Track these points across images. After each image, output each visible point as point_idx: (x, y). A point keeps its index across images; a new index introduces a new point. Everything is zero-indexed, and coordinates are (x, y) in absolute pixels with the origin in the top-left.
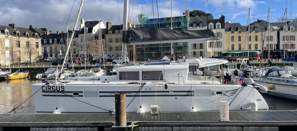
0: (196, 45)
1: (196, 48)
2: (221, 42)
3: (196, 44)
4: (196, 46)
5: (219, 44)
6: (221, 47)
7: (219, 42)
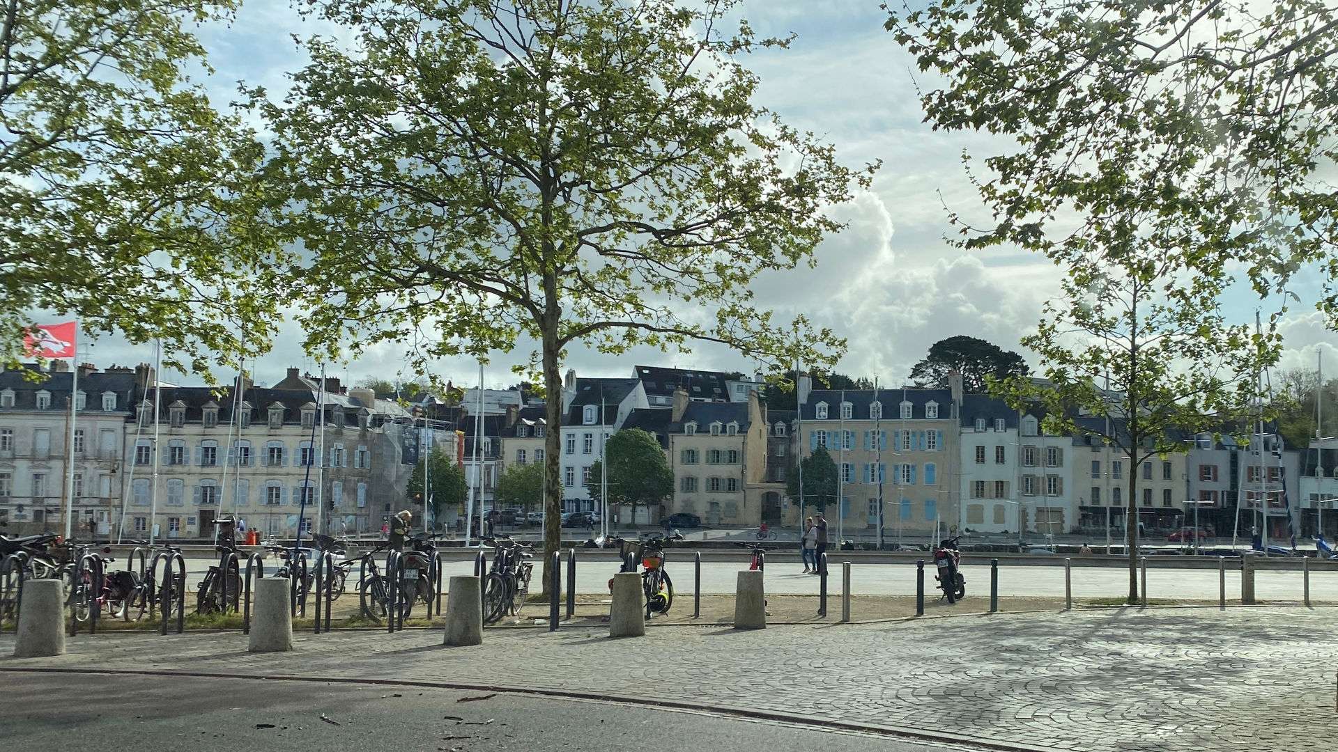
0: (983, 486)
1: (982, 496)
2: (1061, 479)
3: (982, 482)
4: (983, 489)
5: (1055, 486)
6: (1061, 493)
7: (1055, 480)
